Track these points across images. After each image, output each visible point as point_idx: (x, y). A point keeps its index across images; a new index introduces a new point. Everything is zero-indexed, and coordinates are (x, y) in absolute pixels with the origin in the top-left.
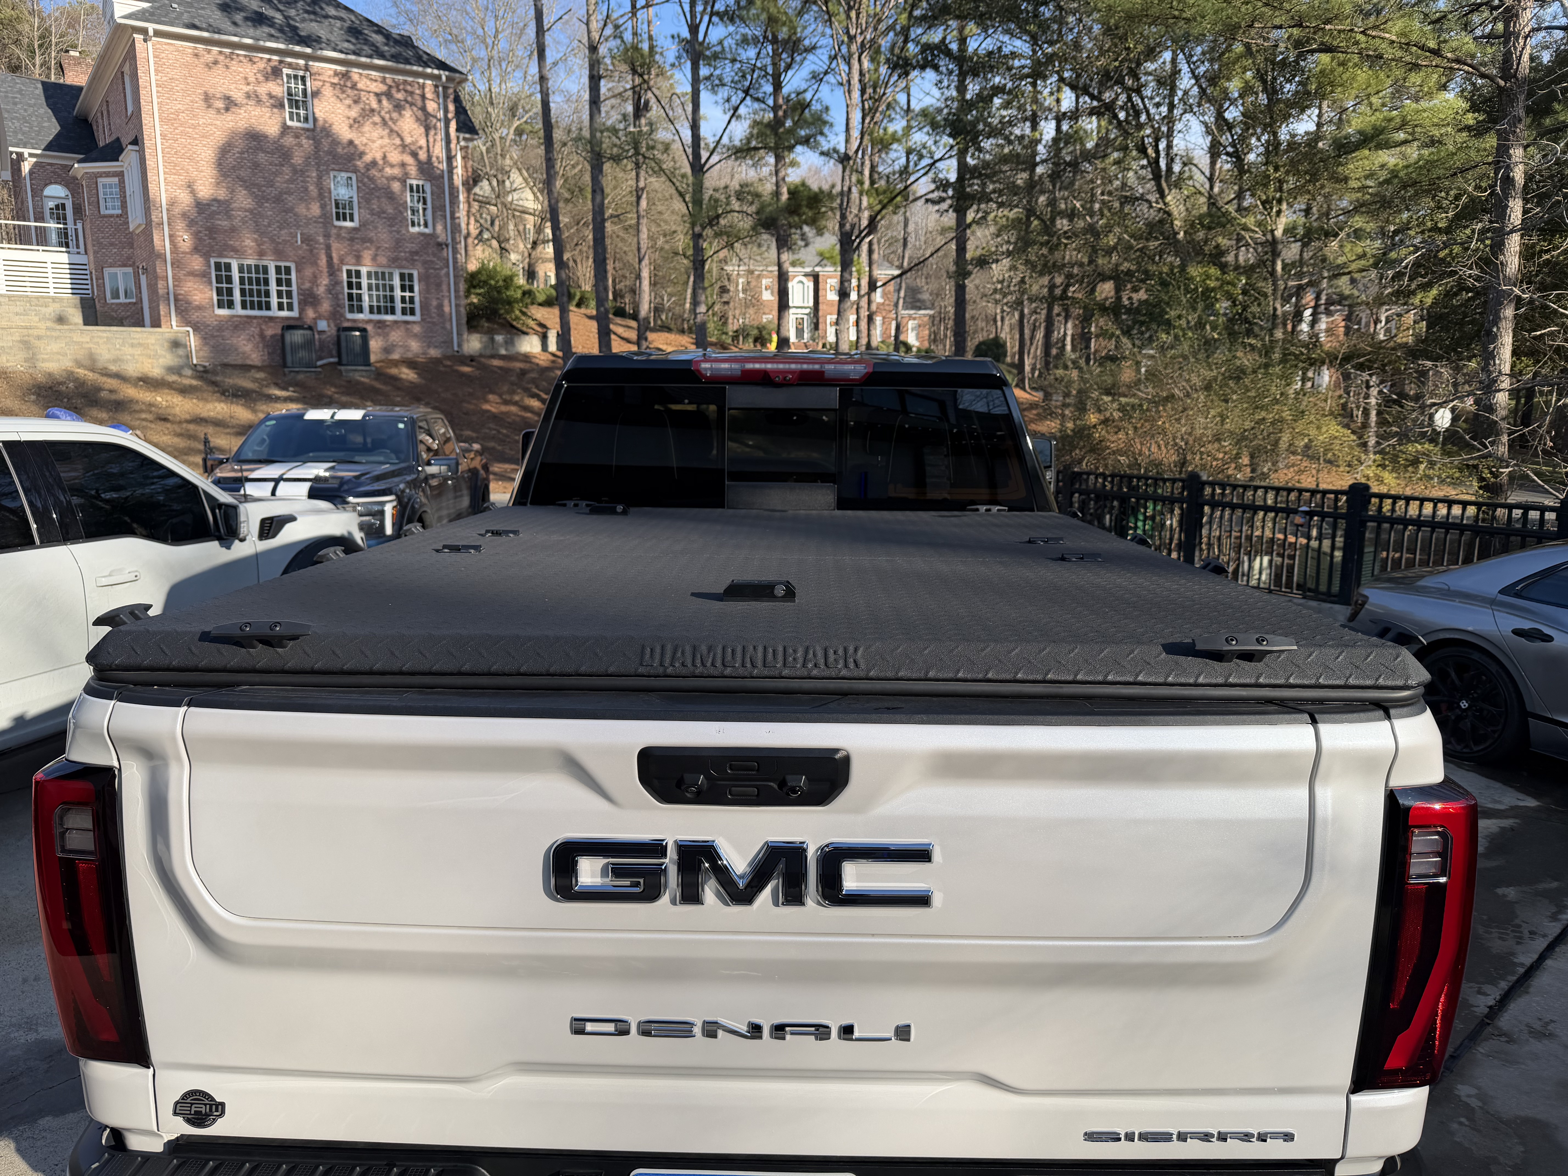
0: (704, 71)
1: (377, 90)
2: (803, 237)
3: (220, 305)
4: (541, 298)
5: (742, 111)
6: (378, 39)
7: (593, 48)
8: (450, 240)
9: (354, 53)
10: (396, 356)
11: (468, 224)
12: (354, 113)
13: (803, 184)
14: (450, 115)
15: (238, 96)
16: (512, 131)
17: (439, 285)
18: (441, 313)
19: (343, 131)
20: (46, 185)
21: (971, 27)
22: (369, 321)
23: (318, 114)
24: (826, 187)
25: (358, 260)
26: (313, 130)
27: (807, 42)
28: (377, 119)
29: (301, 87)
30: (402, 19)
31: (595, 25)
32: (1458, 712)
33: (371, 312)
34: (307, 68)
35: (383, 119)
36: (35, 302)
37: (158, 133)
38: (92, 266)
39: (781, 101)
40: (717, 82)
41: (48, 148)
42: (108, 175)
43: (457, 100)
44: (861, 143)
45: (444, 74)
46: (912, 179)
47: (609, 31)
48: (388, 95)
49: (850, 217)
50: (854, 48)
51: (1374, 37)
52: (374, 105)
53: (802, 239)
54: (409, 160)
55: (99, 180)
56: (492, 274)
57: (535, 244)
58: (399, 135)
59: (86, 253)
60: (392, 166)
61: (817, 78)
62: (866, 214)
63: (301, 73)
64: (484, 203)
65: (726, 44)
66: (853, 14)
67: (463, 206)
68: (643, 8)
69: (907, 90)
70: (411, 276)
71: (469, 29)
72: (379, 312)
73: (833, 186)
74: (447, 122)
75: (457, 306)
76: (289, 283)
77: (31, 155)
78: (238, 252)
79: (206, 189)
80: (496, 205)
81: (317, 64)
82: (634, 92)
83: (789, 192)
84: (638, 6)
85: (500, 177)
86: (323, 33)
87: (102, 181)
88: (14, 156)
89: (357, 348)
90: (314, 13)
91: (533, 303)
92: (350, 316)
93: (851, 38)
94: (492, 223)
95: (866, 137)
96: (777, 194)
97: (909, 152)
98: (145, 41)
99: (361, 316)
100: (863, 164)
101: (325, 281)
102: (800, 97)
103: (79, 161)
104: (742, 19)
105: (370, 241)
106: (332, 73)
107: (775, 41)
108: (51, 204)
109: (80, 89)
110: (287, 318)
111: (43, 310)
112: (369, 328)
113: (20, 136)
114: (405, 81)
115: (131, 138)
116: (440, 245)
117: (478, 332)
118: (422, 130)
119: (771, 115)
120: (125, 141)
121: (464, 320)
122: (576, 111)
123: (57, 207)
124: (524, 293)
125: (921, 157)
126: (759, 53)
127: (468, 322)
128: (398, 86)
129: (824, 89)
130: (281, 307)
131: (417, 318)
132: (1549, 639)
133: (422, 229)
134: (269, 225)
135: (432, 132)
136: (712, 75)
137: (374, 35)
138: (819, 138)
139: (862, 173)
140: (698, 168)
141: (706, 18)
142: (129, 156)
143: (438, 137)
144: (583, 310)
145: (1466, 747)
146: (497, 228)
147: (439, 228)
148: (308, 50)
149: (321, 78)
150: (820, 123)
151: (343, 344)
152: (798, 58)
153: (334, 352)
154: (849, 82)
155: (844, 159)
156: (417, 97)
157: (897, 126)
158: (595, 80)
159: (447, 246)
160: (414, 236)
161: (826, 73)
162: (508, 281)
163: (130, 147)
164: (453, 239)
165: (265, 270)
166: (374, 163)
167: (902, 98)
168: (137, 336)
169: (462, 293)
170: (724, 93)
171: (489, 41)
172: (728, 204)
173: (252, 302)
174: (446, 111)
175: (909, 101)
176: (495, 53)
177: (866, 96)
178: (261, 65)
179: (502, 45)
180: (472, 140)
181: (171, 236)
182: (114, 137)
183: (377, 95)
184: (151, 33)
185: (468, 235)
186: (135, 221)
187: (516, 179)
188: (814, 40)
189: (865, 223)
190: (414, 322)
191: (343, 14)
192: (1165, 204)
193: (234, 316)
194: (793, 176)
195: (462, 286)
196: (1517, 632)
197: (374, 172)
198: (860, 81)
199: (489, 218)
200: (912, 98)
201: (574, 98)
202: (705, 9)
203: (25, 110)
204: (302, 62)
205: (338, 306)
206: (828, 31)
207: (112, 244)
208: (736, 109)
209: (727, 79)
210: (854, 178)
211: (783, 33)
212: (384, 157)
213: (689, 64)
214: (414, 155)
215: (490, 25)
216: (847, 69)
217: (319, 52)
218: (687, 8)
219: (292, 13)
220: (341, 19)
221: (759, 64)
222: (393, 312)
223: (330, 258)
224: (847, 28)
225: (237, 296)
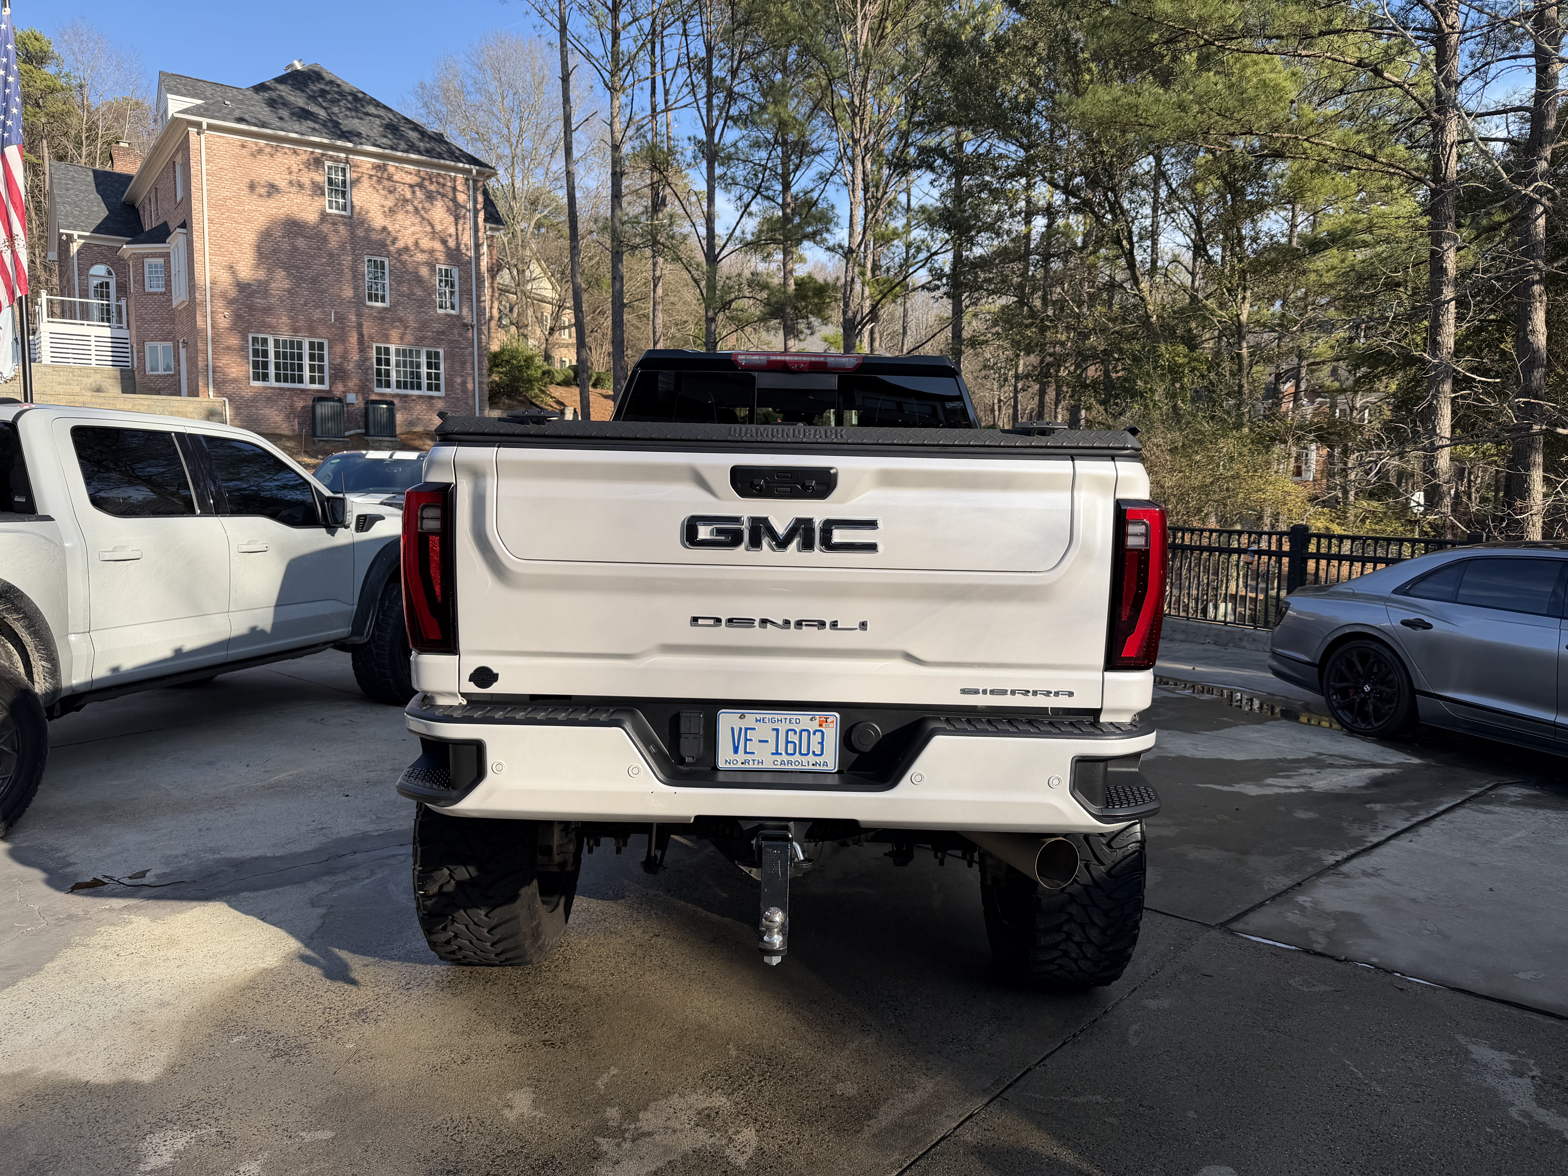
0: (718, 171)
1: (412, 182)
2: (809, 326)
3: (256, 377)
4: (559, 378)
5: (753, 208)
6: (413, 135)
7: (616, 148)
8: (475, 322)
9: (392, 148)
10: (419, 429)
11: (491, 308)
12: (389, 203)
13: (810, 277)
14: (479, 206)
15: (282, 184)
16: (532, 224)
17: (463, 363)
18: (465, 390)
19: (378, 220)
20: (93, 265)
21: (967, 134)
22: (397, 395)
23: (356, 202)
24: (830, 280)
25: (386, 338)
26: (351, 217)
27: (814, 145)
28: (410, 208)
29: (340, 178)
30: (431, 118)
31: (618, 127)
32: (1363, 695)
33: (398, 387)
34: (347, 162)
35: (416, 209)
36: (77, 372)
37: (206, 217)
38: (134, 340)
39: (789, 200)
40: (730, 181)
41: (97, 230)
42: (154, 255)
43: (485, 193)
44: (863, 237)
45: (475, 169)
46: (911, 270)
47: (631, 132)
48: (421, 185)
49: (853, 306)
50: (858, 150)
51: (1317, 144)
52: (409, 195)
53: (808, 328)
54: (438, 246)
55: (146, 260)
56: (514, 354)
57: (552, 330)
58: (431, 224)
59: (128, 328)
60: (423, 251)
61: (824, 179)
62: (868, 303)
63: (342, 165)
64: (504, 291)
65: (740, 144)
66: (857, 120)
67: (487, 291)
68: (663, 111)
69: (908, 192)
70: (437, 354)
71: (495, 129)
72: (405, 387)
73: (838, 278)
74: (476, 212)
75: (480, 383)
76: (321, 358)
77: (80, 237)
78: (273, 329)
79: (247, 271)
80: (516, 294)
81: (357, 157)
82: (653, 188)
83: (796, 284)
84: (658, 110)
85: (520, 266)
86: (363, 130)
87: (148, 261)
88: (64, 238)
89: (384, 419)
90: (356, 110)
91: (552, 383)
92: (378, 390)
93: (856, 142)
94: (511, 310)
95: (869, 232)
96: (785, 284)
97: (908, 246)
98: (199, 133)
99: (388, 390)
100: (865, 257)
101: (355, 356)
102: (808, 196)
103: (127, 243)
104: (754, 123)
105: (400, 320)
106: (370, 166)
107: (785, 143)
108: (96, 282)
109: (129, 178)
110: (318, 391)
111: (85, 380)
112: (396, 401)
113: (71, 219)
114: (439, 174)
115: (179, 223)
116: (465, 325)
117: (499, 408)
118: (452, 219)
119: (780, 214)
120: (172, 225)
121: (486, 398)
122: (595, 206)
123: (101, 285)
124: (544, 373)
125: (919, 250)
126: (770, 154)
127: (490, 398)
128: (430, 179)
129: (830, 188)
130: (312, 380)
131: (442, 393)
132: (1429, 626)
133: (450, 311)
134: (305, 304)
135: (461, 221)
136: (725, 174)
137: (410, 132)
138: (825, 235)
139: (864, 266)
140: (712, 258)
141: (721, 122)
142: (177, 239)
143: (467, 226)
144: (599, 390)
145: (1369, 724)
146: (515, 315)
147: (465, 311)
148: (350, 145)
149: (359, 170)
150: (825, 220)
151: (371, 416)
152: (806, 160)
153: (362, 424)
154: (853, 182)
155: (848, 253)
156: (449, 189)
157: (899, 223)
158: (617, 176)
159: (472, 327)
160: (439, 318)
161: (832, 174)
162: (529, 360)
163: (178, 230)
164: (478, 321)
165: (300, 345)
166: (406, 249)
167: (903, 198)
168: (176, 404)
169: (485, 372)
170: (736, 191)
171: (514, 140)
172: (739, 290)
173: (286, 375)
174: (475, 202)
175: (909, 200)
176: (518, 151)
177: (869, 195)
178: (305, 157)
179: (527, 144)
180: (498, 230)
181: (212, 312)
182: (161, 221)
183: (411, 186)
184: (205, 126)
185: (491, 318)
186: (179, 298)
187: (535, 269)
188: (821, 144)
189: (866, 310)
190: (439, 398)
191: (382, 112)
192: (1139, 290)
193: (269, 388)
194: (801, 271)
195: (486, 364)
196: (1404, 623)
197: (405, 257)
198: (863, 180)
199: (508, 305)
200: (912, 198)
201: (593, 194)
202: (721, 114)
203: (77, 196)
204: (343, 155)
205: (368, 380)
206: (835, 135)
207: (154, 320)
208: (748, 205)
209: (740, 179)
210: (857, 270)
211: (792, 137)
212: (416, 244)
213: (704, 164)
214: (444, 242)
215: (515, 126)
216: (851, 169)
217: (359, 147)
218: (704, 112)
219: (336, 110)
220: (379, 117)
221: (770, 165)
222: (419, 387)
223: (361, 335)
224: (852, 133)
225: (272, 370)
